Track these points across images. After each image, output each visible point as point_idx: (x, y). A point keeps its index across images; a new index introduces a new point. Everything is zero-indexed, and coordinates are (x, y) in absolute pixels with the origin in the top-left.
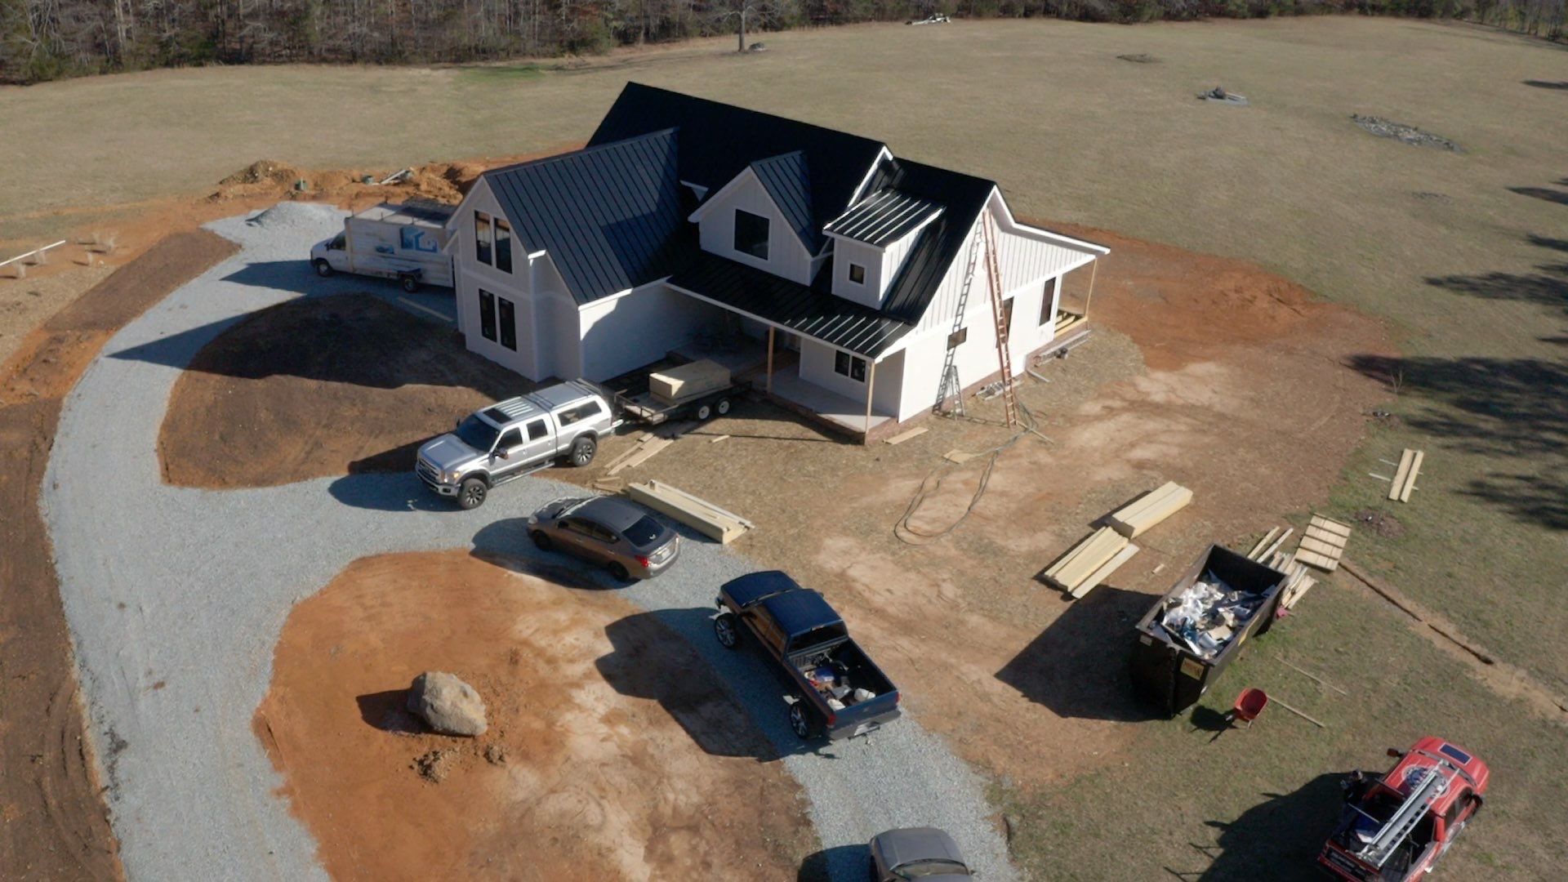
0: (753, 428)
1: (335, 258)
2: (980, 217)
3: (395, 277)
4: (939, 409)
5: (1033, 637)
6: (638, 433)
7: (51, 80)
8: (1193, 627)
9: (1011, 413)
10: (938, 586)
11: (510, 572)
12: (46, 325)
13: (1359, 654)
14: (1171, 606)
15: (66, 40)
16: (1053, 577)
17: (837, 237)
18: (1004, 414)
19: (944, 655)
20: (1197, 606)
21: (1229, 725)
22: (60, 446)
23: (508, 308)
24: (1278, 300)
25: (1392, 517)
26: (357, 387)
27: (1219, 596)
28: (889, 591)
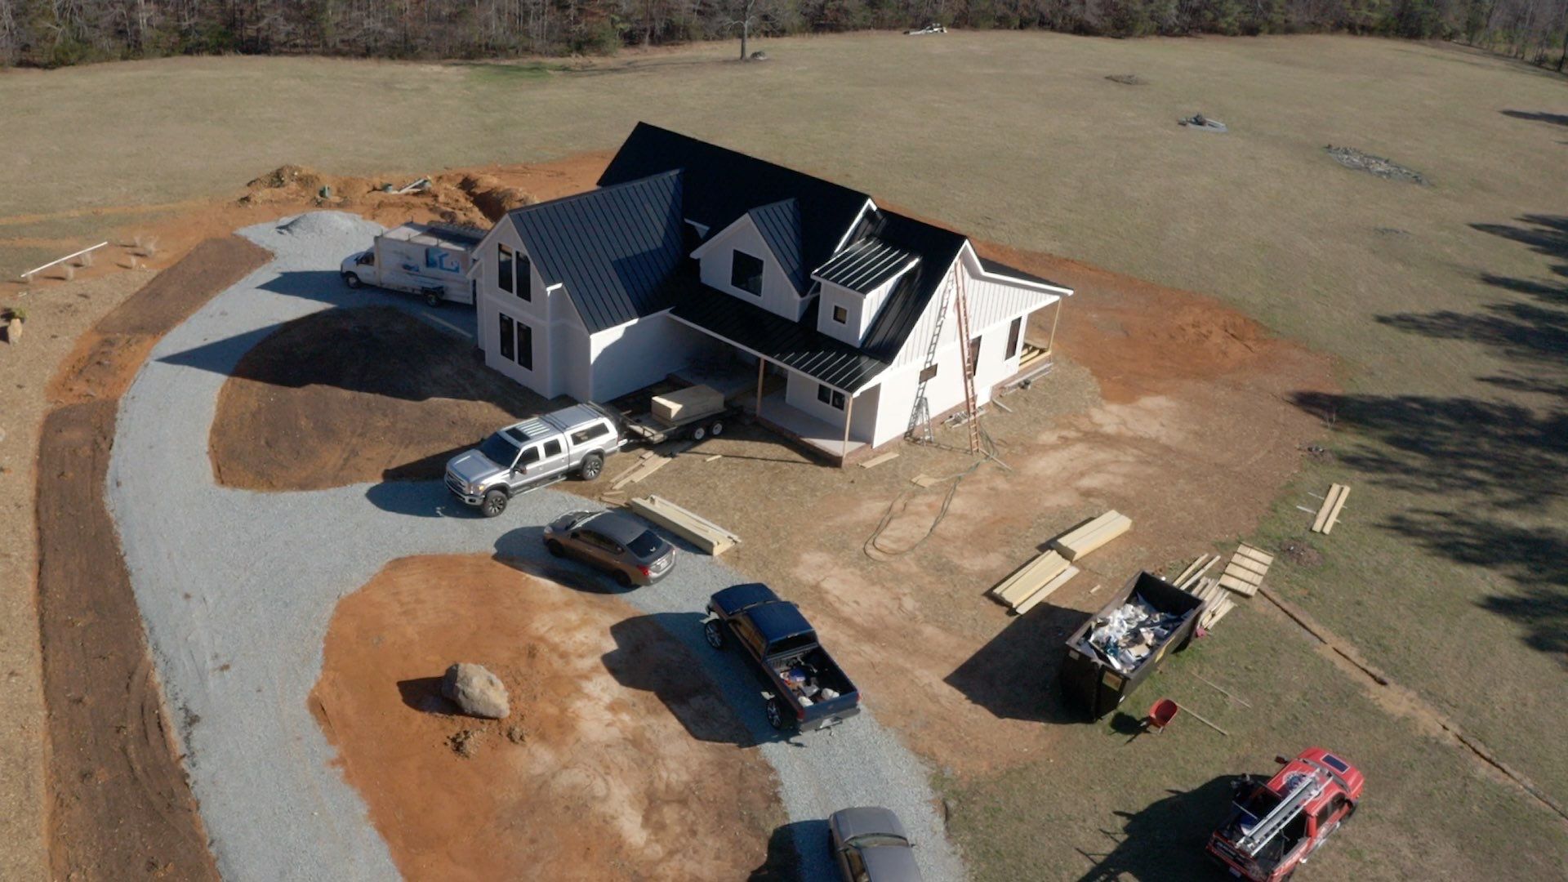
0: (742, 448)
1: (365, 272)
2: (952, 267)
3: (419, 293)
4: (911, 436)
5: (979, 647)
6: (641, 451)
7: (73, 64)
8: (1116, 645)
9: (974, 441)
10: (900, 599)
11: (528, 575)
12: (96, 328)
13: (1266, 672)
14: (1099, 625)
15: (89, 26)
16: (1001, 594)
17: (824, 282)
18: (968, 442)
19: (900, 661)
20: (1123, 626)
21: (1144, 730)
22: (119, 446)
23: (526, 332)
24: (1232, 335)
25: (1313, 548)
26: (388, 399)
27: (1144, 617)
28: (857, 602)
